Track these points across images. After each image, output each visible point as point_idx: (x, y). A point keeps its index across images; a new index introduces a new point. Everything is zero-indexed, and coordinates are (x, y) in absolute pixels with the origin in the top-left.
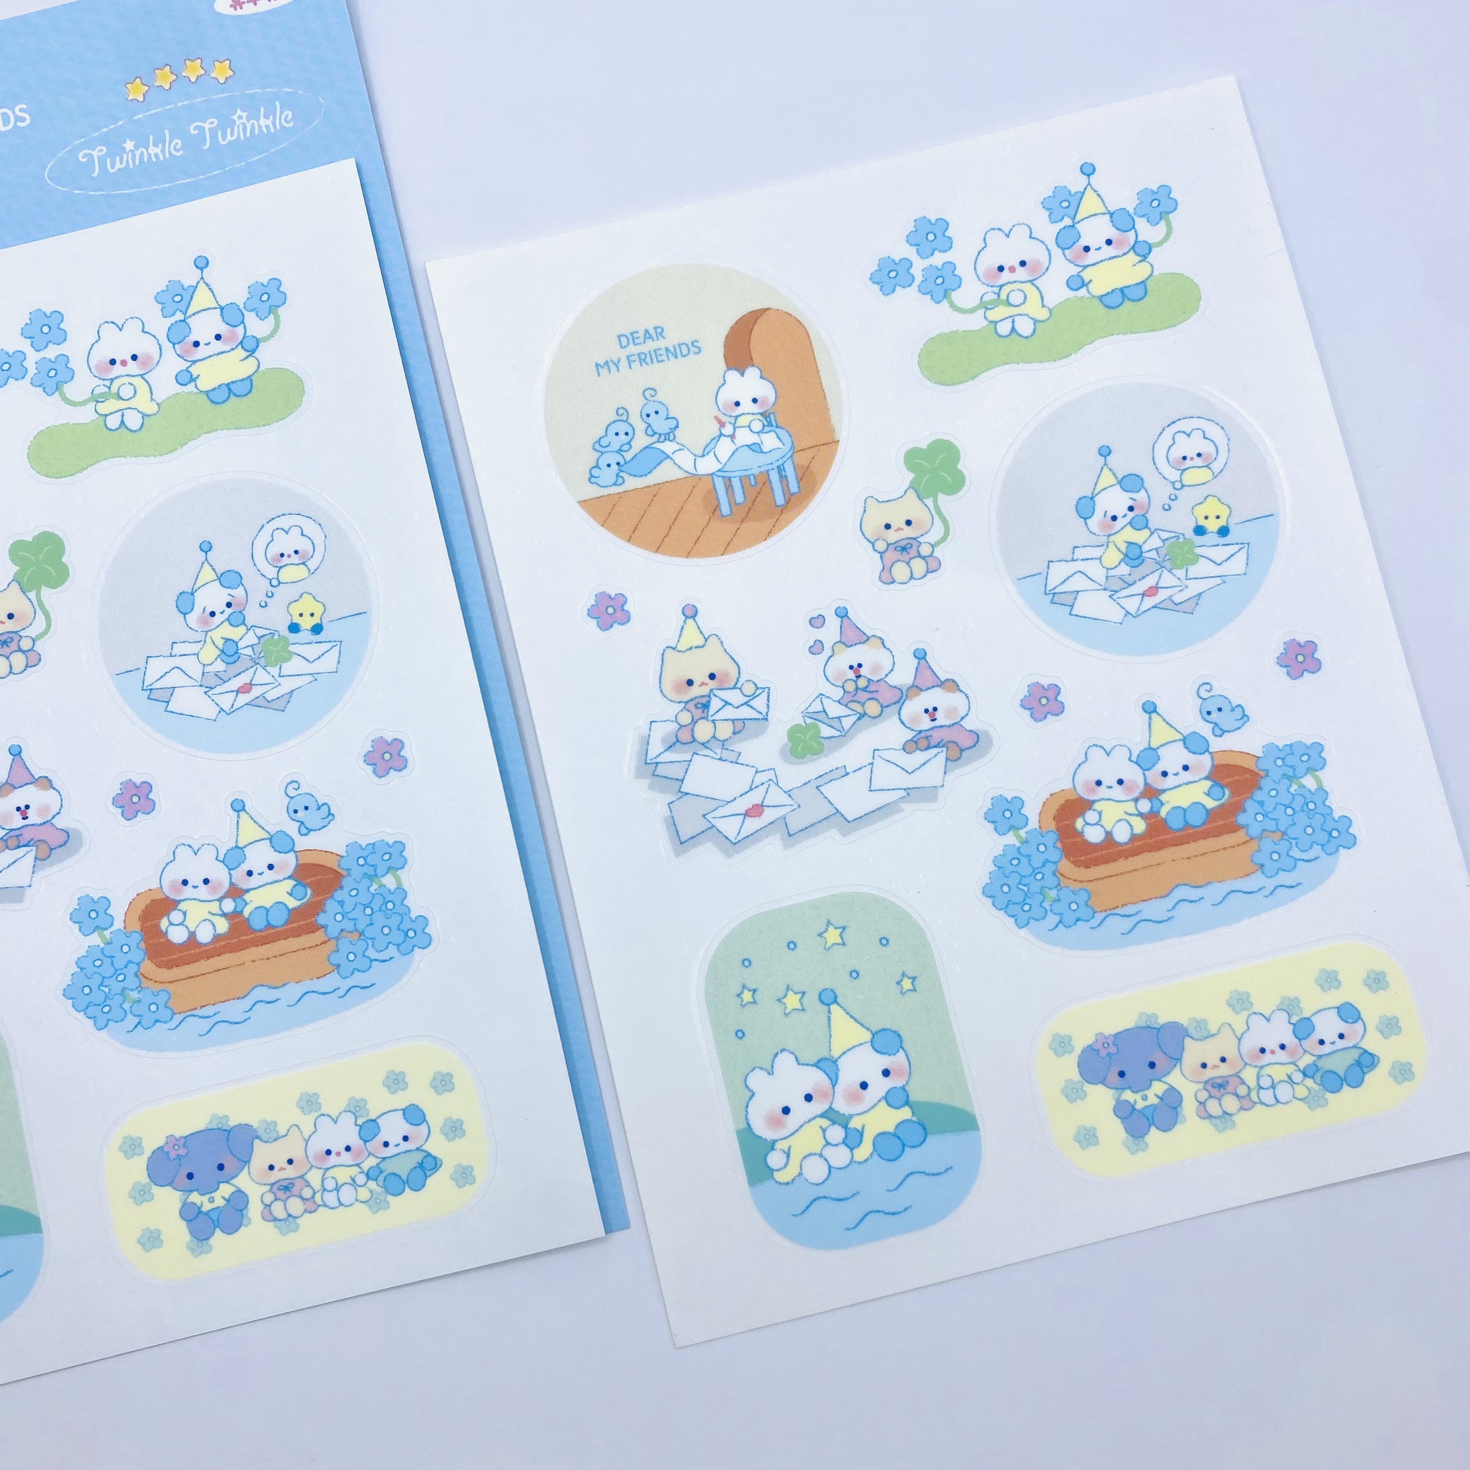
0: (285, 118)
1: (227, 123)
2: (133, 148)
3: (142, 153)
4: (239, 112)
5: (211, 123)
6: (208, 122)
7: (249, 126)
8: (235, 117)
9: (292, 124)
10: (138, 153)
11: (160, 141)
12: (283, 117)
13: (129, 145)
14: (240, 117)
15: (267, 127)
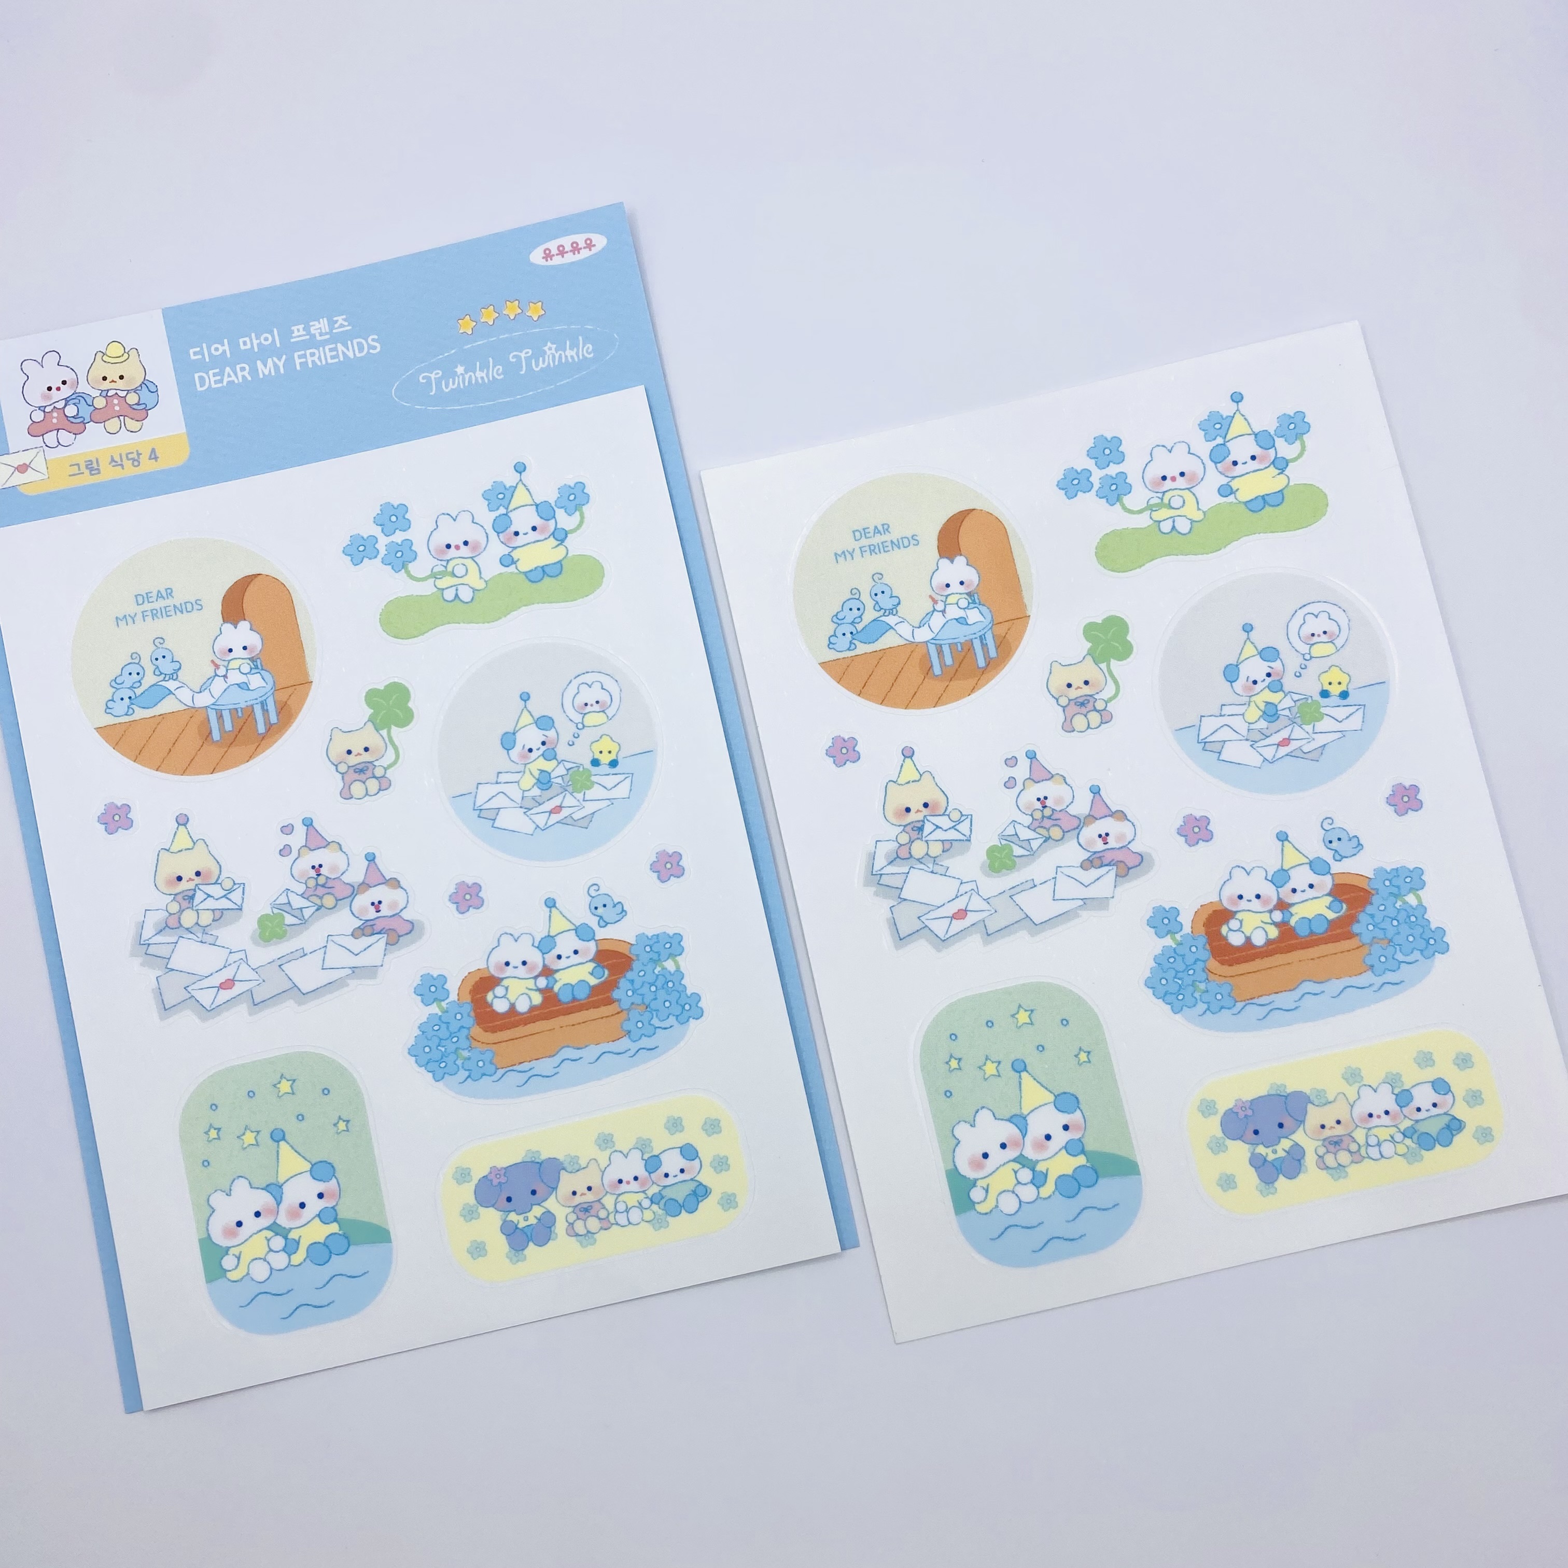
0: (586, 350)
1: (539, 354)
2: (463, 372)
3: (471, 376)
4: (549, 344)
5: (527, 353)
6: (524, 352)
7: (557, 356)
8: (546, 348)
9: (592, 355)
10: (467, 377)
11: (484, 366)
12: (585, 349)
13: (460, 370)
14: (550, 348)
15: (572, 357)
